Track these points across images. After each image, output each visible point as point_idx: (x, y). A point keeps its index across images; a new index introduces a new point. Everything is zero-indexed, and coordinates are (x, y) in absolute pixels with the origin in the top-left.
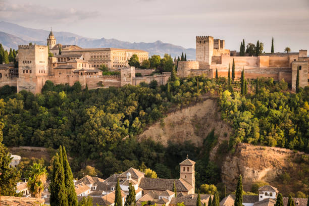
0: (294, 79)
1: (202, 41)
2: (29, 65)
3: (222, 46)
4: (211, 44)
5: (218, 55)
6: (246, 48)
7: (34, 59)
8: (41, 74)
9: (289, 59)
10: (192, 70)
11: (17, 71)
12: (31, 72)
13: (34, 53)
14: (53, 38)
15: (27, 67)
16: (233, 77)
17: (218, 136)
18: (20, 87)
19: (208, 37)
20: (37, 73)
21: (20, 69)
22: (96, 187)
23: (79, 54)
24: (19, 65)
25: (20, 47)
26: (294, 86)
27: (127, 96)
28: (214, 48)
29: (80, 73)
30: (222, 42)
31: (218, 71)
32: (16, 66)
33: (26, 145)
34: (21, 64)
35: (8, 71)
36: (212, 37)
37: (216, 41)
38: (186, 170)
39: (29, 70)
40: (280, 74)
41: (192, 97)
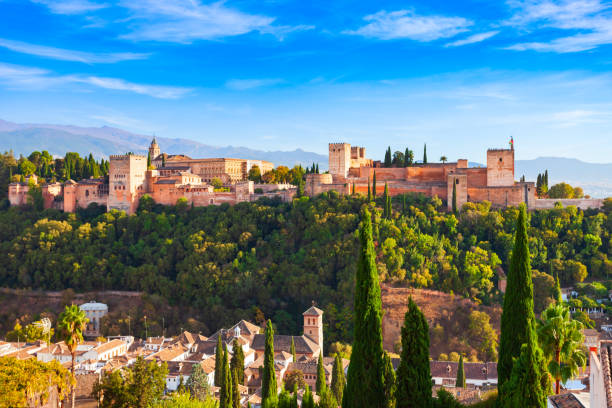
0: (450, 195)
1: (336, 149)
2: (123, 180)
3: (362, 155)
4: (348, 153)
5: (357, 165)
6: (392, 158)
7: (129, 173)
9: (443, 170)
10: (323, 185)
11: (108, 187)
12: (124, 188)
13: (128, 164)
14: (156, 147)
15: (120, 182)
16: (374, 192)
18: (111, 207)
19: (343, 145)
20: (132, 190)
21: (112, 185)
22: (196, 348)
23: (186, 165)
24: (111, 180)
25: (111, 158)
26: (450, 203)
28: (352, 157)
29: (187, 189)
30: (361, 150)
31: (356, 186)
32: (106, 181)
33: (114, 289)
34: (113, 180)
35: (96, 188)
36: (349, 144)
37: (354, 150)
38: (312, 322)
39: (122, 186)
40: (434, 189)
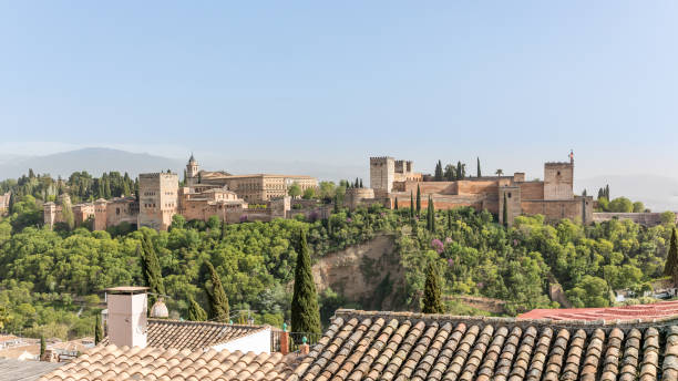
0: (501, 209)
1: (378, 164)
2: (153, 197)
3: (408, 169)
4: (391, 167)
5: (401, 179)
7: (159, 190)
8: (168, 208)
9: (498, 183)
10: (363, 200)
11: (138, 205)
12: (154, 206)
13: (158, 182)
14: (194, 164)
15: (151, 200)
16: (419, 208)
17: (393, 283)
18: (142, 225)
19: (385, 159)
20: (163, 208)
21: (142, 203)
23: (222, 182)
24: (141, 198)
25: (141, 175)
26: (501, 218)
27: (275, 234)
28: (396, 172)
29: (220, 206)
30: (408, 164)
31: (399, 201)
32: (137, 199)
34: (142, 196)
35: (127, 205)
36: (392, 158)
37: (399, 164)
39: (152, 204)
41: (360, 233)
